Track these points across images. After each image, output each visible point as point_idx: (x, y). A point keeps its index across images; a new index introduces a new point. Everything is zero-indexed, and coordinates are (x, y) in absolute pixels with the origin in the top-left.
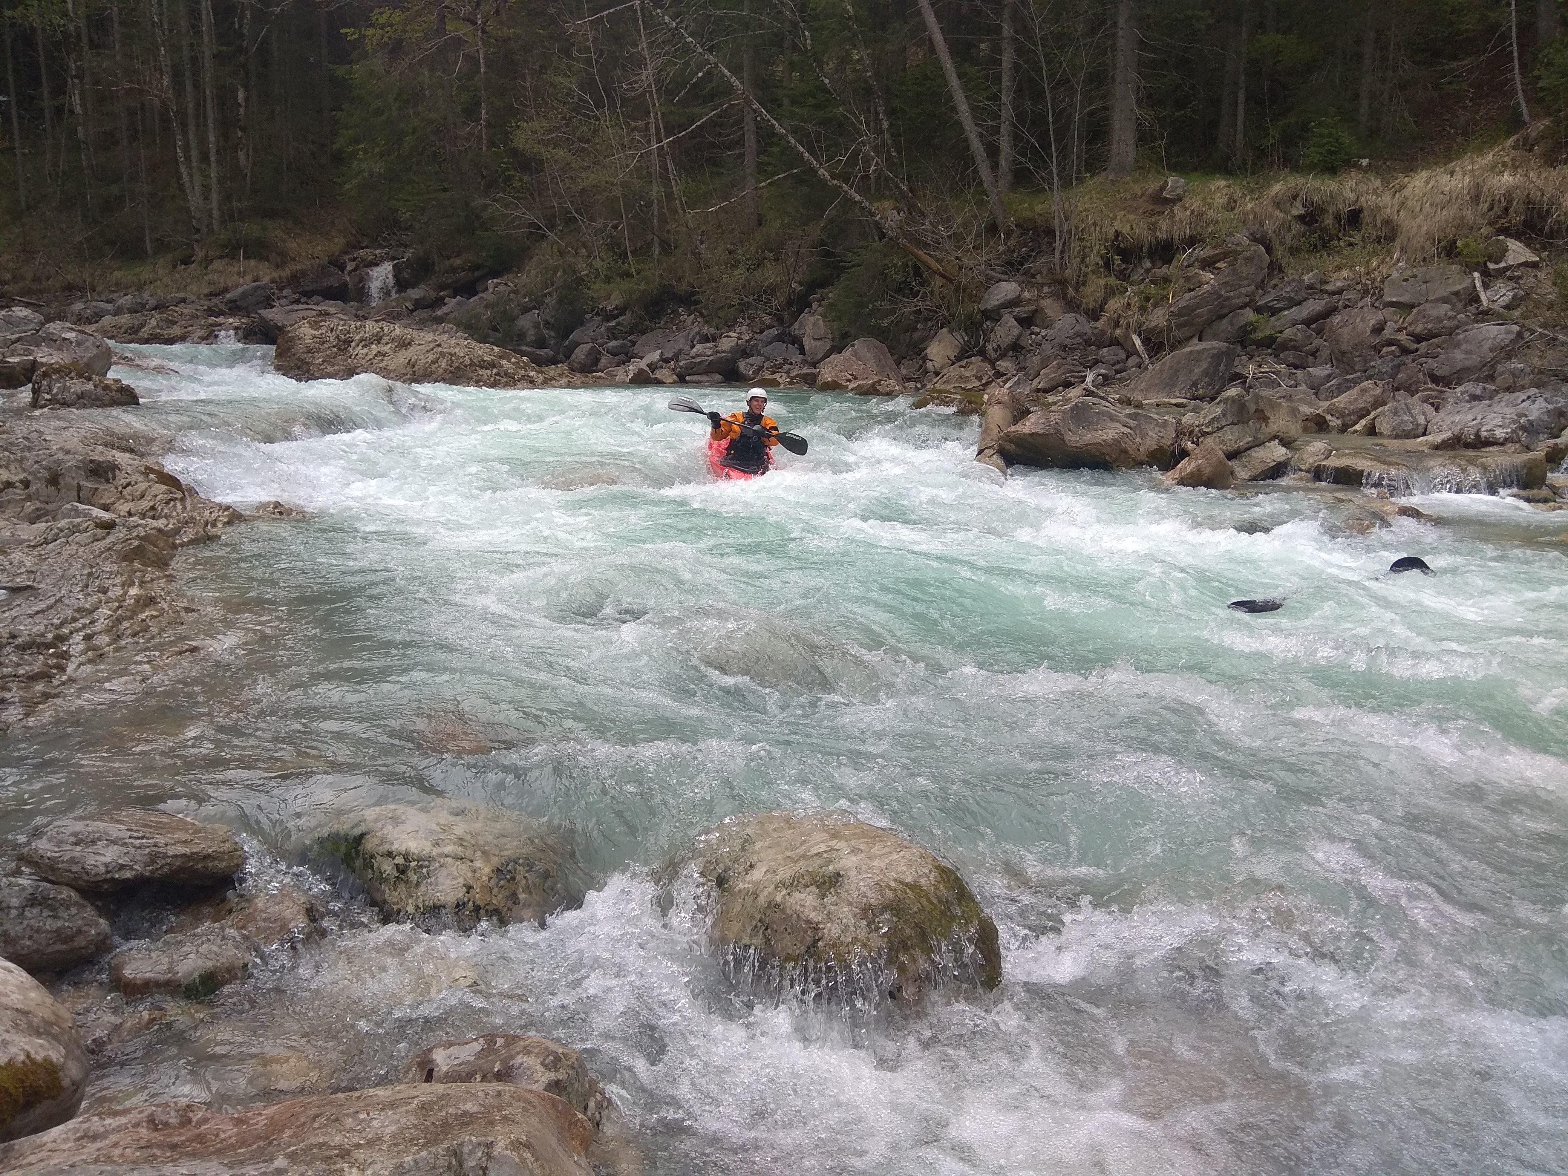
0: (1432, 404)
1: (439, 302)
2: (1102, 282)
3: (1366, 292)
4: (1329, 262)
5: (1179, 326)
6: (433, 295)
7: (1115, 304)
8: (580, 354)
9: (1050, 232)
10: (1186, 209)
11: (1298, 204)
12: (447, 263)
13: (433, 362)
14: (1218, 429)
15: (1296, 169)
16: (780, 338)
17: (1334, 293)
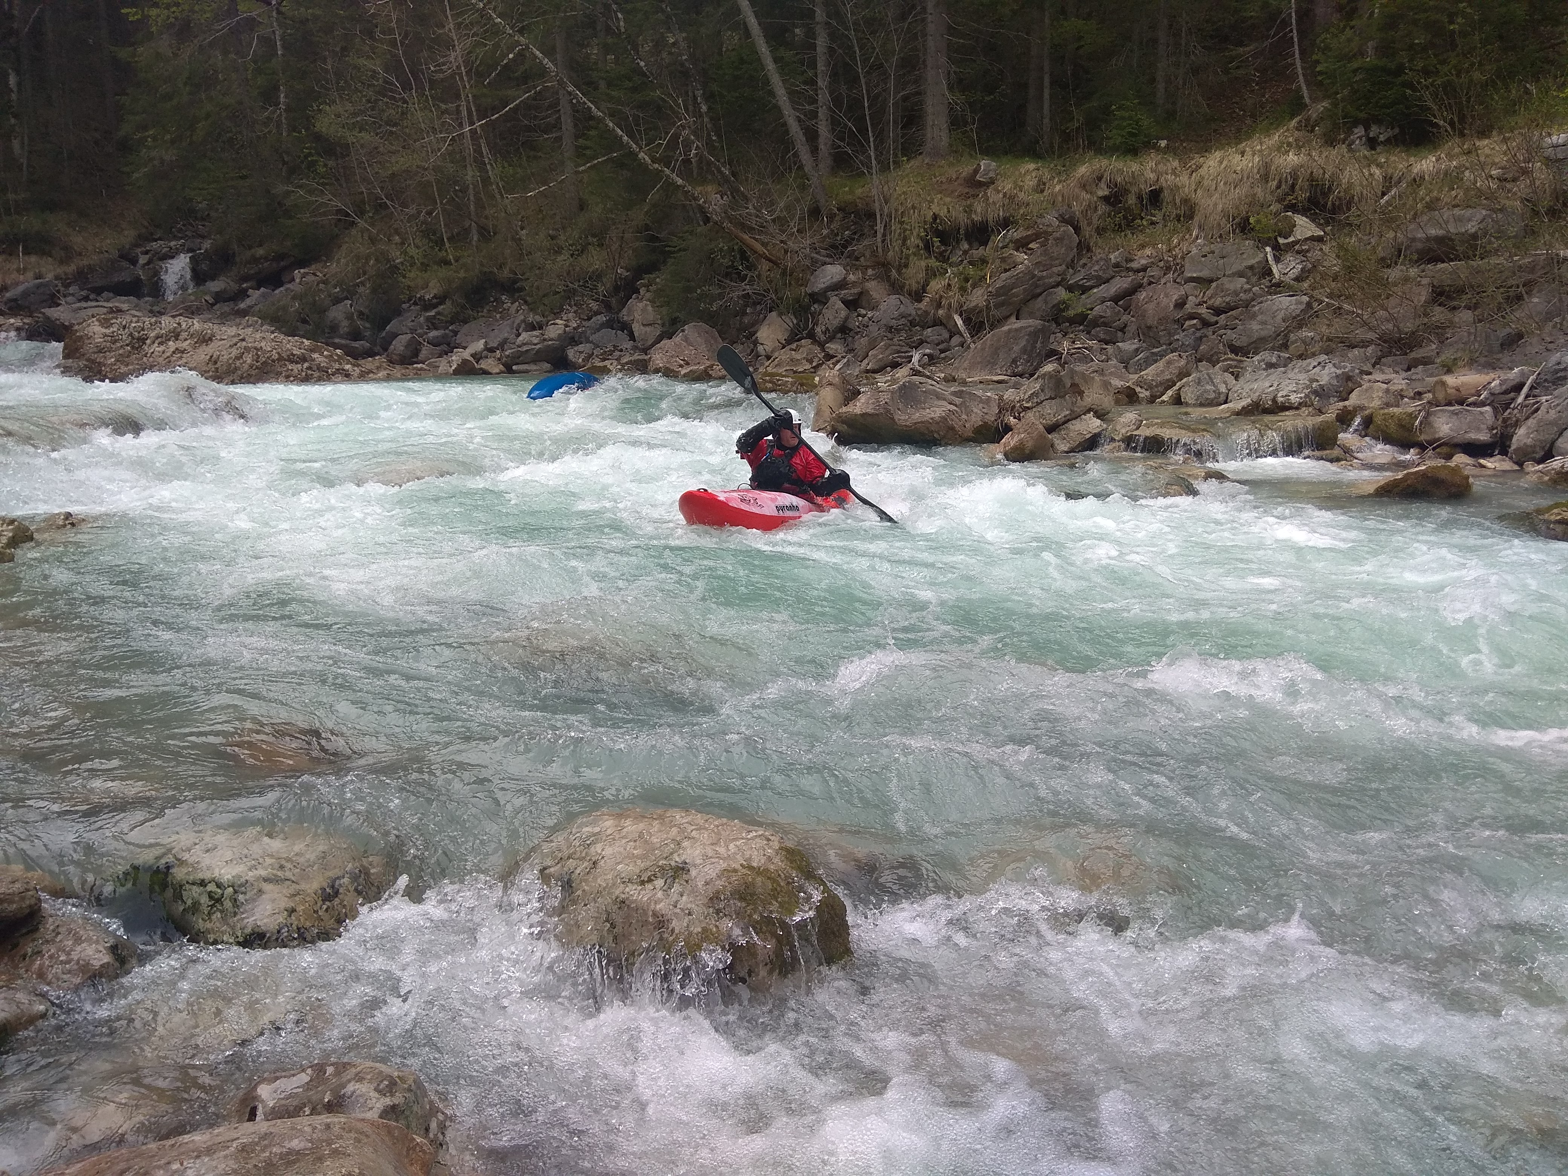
0: (1232, 373)
1: (242, 294)
2: (923, 264)
3: (1168, 268)
4: (1135, 240)
5: (998, 306)
6: (234, 286)
7: (936, 285)
8: (399, 345)
9: (871, 216)
10: (998, 192)
11: (1103, 185)
12: (249, 254)
13: (238, 358)
14: (1038, 404)
15: (1100, 151)
16: (609, 324)
17: (1138, 271)
